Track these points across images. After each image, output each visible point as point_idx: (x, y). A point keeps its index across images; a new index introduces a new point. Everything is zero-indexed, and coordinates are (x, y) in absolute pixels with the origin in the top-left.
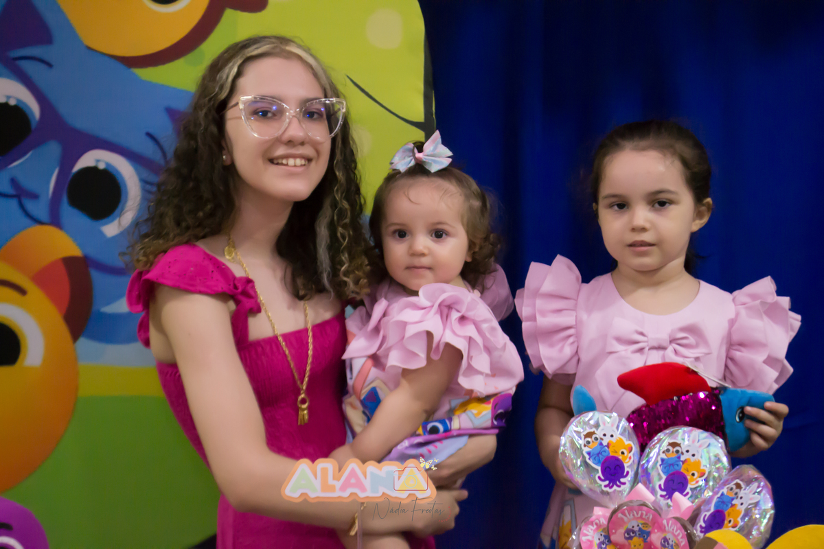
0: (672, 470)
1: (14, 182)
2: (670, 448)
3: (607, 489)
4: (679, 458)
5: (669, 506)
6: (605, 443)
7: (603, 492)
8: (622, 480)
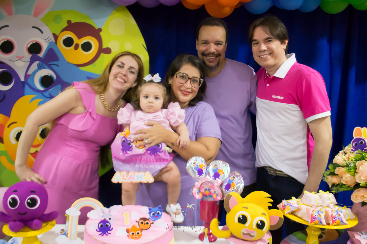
0: (215, 172)
1: (50, 94)
2: (215, 166)
3: (199, 177)
4: (217, 168)
5: (215, 181)
6: (198, 165)
7: (198, 178)
8: (203, 174)
